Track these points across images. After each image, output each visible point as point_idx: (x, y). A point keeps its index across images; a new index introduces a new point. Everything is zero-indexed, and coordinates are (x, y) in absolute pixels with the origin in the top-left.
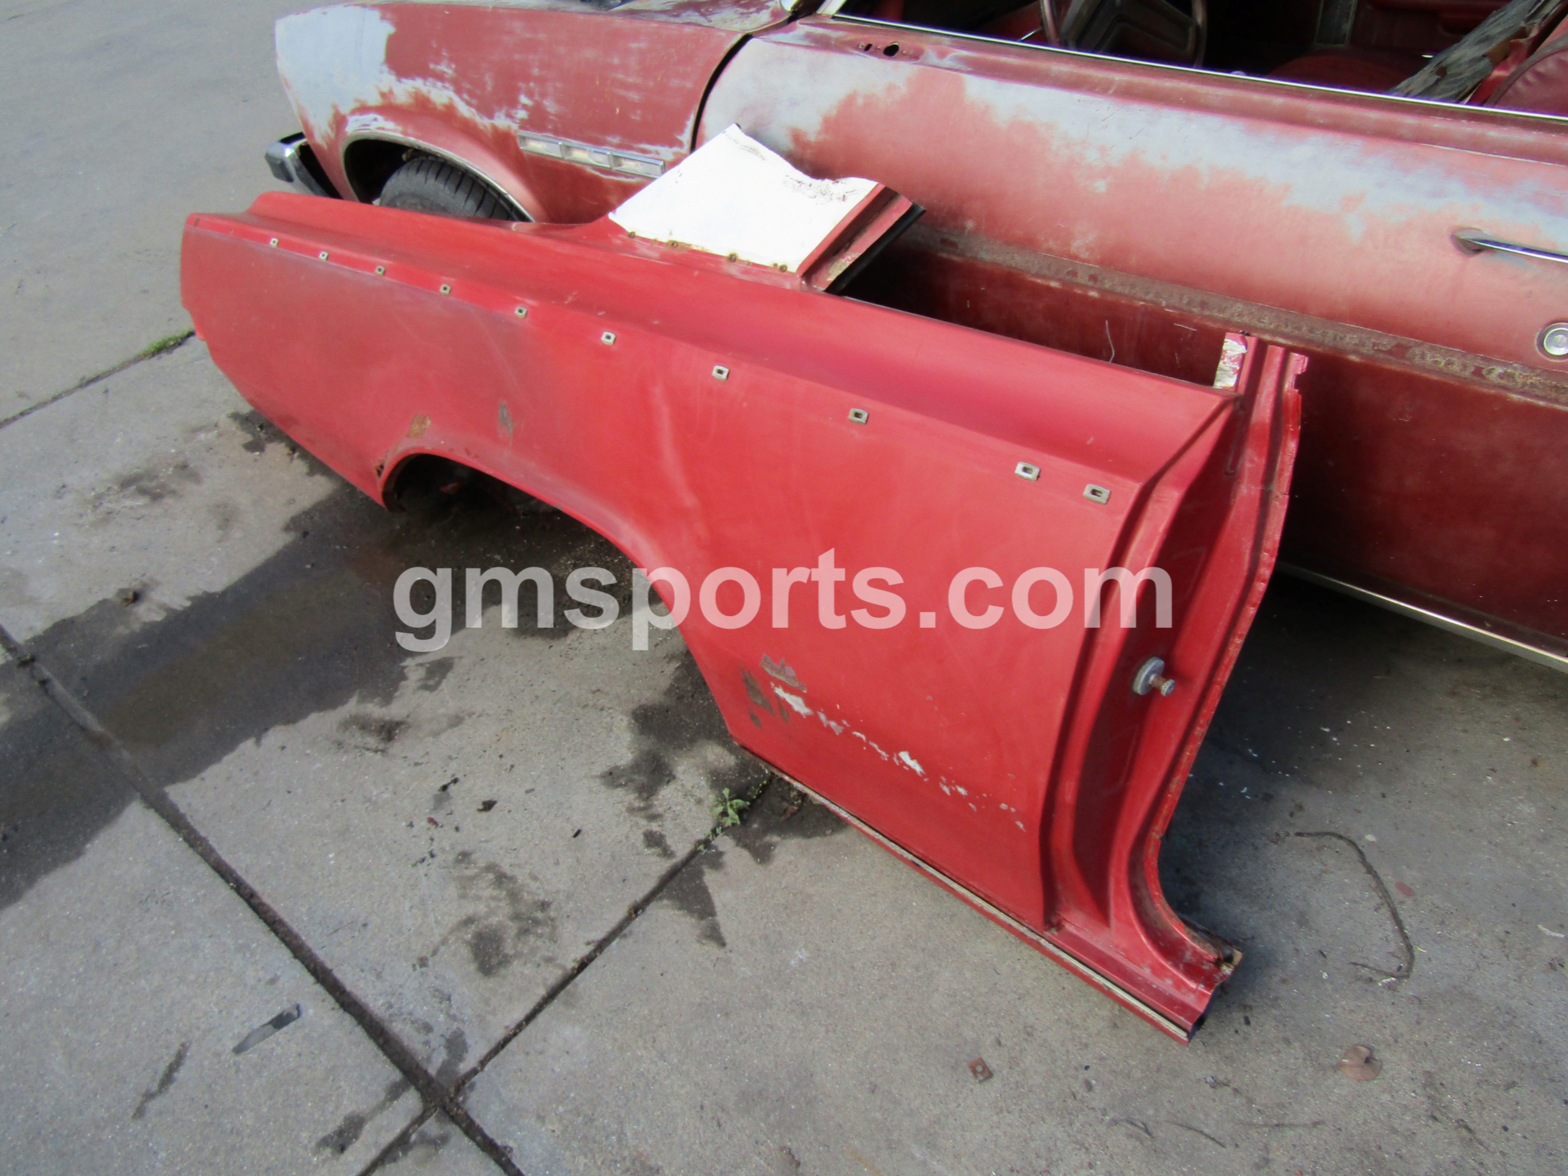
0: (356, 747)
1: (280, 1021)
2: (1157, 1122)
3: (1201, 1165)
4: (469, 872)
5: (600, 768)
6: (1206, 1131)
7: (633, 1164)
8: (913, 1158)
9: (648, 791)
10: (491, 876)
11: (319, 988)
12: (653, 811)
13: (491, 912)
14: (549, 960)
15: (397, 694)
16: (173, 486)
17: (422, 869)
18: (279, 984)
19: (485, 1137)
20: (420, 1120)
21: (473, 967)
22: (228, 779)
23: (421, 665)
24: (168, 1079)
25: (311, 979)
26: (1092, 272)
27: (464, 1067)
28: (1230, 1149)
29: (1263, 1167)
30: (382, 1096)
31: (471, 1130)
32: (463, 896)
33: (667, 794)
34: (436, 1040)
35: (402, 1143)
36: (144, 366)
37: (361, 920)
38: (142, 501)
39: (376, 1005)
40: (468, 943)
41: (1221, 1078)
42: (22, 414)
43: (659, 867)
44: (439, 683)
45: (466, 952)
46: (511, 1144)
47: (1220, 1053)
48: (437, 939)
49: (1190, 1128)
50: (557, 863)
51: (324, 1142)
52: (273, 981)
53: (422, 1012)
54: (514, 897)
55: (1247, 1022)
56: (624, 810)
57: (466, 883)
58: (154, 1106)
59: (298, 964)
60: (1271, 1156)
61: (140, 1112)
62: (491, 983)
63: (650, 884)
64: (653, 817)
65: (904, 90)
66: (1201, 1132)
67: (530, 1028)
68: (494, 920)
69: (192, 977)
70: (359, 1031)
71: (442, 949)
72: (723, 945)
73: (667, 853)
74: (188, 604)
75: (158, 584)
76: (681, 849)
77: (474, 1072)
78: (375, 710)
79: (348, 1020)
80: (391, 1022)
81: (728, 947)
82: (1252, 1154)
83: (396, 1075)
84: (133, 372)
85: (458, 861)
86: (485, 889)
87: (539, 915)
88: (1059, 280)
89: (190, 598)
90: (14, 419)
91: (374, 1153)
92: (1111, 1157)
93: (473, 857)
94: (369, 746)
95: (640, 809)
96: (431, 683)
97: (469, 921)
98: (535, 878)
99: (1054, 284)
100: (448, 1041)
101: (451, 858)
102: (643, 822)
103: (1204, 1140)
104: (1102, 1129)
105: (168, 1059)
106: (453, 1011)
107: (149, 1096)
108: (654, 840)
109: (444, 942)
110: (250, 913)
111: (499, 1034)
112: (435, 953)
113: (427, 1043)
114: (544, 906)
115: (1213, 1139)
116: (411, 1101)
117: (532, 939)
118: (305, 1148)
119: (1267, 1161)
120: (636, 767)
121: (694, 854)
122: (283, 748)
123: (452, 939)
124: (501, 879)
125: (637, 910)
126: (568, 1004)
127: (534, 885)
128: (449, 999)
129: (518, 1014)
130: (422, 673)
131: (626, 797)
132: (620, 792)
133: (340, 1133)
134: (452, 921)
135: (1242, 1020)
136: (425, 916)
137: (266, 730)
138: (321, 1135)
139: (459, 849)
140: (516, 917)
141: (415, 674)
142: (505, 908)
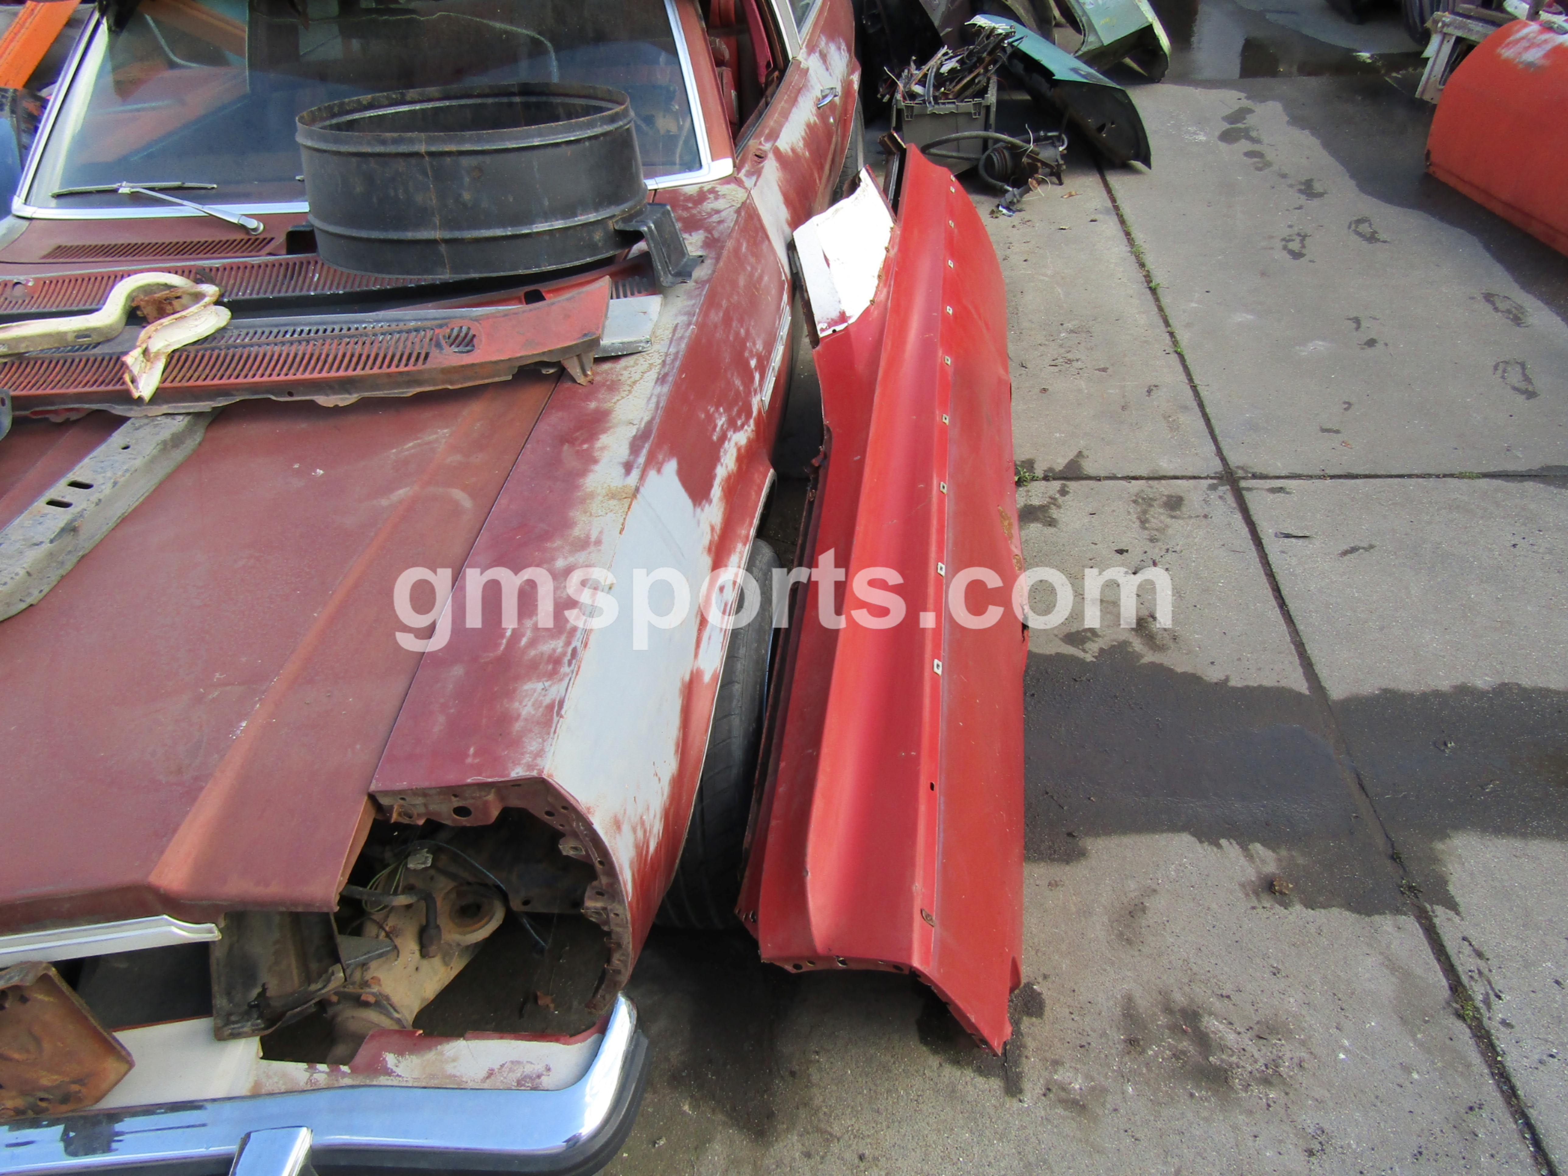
1: (1288, 536)
4: (1156, 533)
5: (1052, 530)
9: (1044, 508)
10: (1147, 525)
11: (1262, 536)
12: (1050, 500)
13: (1160, 513)
14: (1151, 487)
15: (1115, 643)
17: (1178, 548)
18: (1281, 549)
19: (1223, 462)
20: (1244, 479)
21: (1185, 503)
22: (1260, 669)
23: (1084, 651)
24: (1354, 549)
25: (1264, 541)
27: (1215, 481)
30: (1255, 491)
31: (1226, 464)
32: (1167, 526)
33: (1036, 502)
34: (1220, 493)
35: (1256, 476)
37: (1224, 548)
39: (1238, 517)
40: (1180, 510)
43: (1072, 485)
44: (1084, 631)
45: (1184, 509)
46: (1214, 455)
48: (1193, 520)
50: (1114, 511)
51: (1288, 493)
52: (1284, 553)
53: (1219, 502)
54: (1145, 512)
56: (1062, 509)
57: (1161, 531)
58: (1364, 545)
59: (1267, 551)
61: (1372, 547)
62: (1182, 494)
63: (1083, 482)
64: (1053, 498)
67: (1179, 475)
68: (1161, 510)
69: (1327, 581)
70: (1252, 512)
71: (1193, 515)
72: (1080, 452)
73: (1064, 486)
74: (1223, 842)
76: (1057, 485)
77: (1212, 478)
78: (1137, 645)
79: (1255, 518)
80: (1235, 508)
81: (1080, 449)
83: (1245, 493)
85: (1157, 540)
86: (1154, 523)
87: (1140, 500)
89: (1219, 849)
91: (1270, 481)
93: (1148, 537)
95: (1055, 505)
96: (1089, 634)
97: (1172, 517)
98: (1129, 513)
100: (1215, 490)
101: (1160, 543)
102: (1060, 500)
105: (1352, 557)
106: (1206, 496)
107: (1366, 550)
108: (1063, 492)
109: (1190, 517)
110: (1282, 587)
111: (1192, 481)
112: (1198, 516)
113: (1225, 494)
114: (1135, 502)
116: (1244, 484)
117: (1151, 496)
118: (1298, 496)
120: (1036, 519)
121: (1054, 478)
122: (1212, 663)
123: (1186, 516)
124: (1143, 522)
125: (1098, 479)
127: (1131, 511)
129: (1180, 481)
130: (1089, 645)
131: (1054, 512)
133: (1280, 492)
134: (1180, 522)
136: (1191, 531)
137: (1216, 684)
138: (1289, 496)
139: (1152, 545)
140: (1151, 506)
141: (1093, 647)
142: (1152, 511)
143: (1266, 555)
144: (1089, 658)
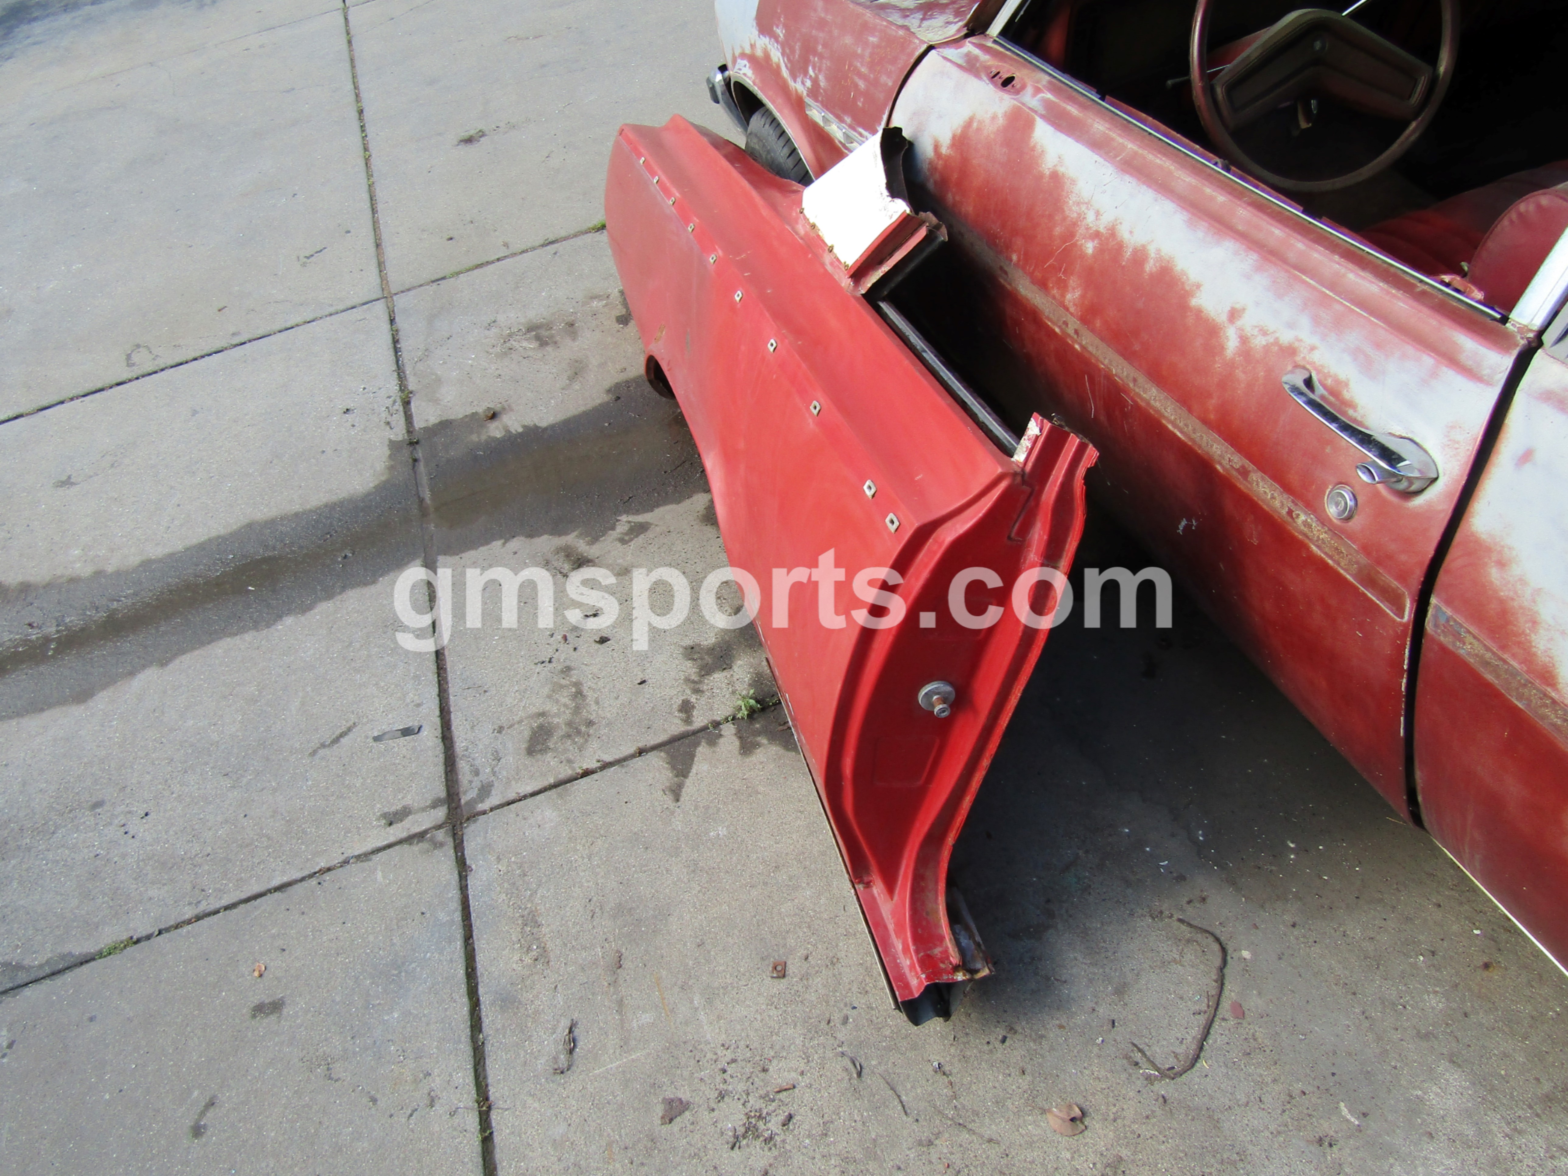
0: (555, 568)
1: (407, 732)
2: (873, 1072)
3: (879, 1118)
4: (563, 682)
5: (688, 642)
6: (904, 1098)
7: (529, 914)
8: (692, 1002)
9: (706, 671)
10: (574, 690)
11: (438, 721)
12: (700, 686)
13: (557, 715)
14: (570, 761)
15: (602, 539)
16: (558, 338)
17: (540, 667)
18: (421, 708)
19: (463, 854)
20: (439, 827)
21: (524, 746)
23: (629, 522)
24: (336, 740)
25: (437, 713)
26: (1076, 327)
27: (481, 807)
28: (910, 1120)
29: (923, 1146)
30: (429, 803)
31: (459, 847)
32: (549, 697)
33: (717, 678)
34: (477, 783)
35: (421, 836)
36: (589, 238)
37: (485, 688)
38: (534, 345)
39: (460, 744)
40: (532, 729)
41: (947, 1068)
42: (498, 260)
43: (677, 728)
44: (631, 540)
45: (527, 734)
46: (473, 867)
47: (961, 1051)
48: (517, 718)
49: (892, 1089)
50: (617, 698)
51: (385, 816)
52: (418, 705)
53: (480, 761)
54: (577, 710)
55: (1004, 1040)
56: (683, 677)
57: (558, 688)
58: (322, 752)
59: (437, 701)
60: (937, 1142)
61: (314, 753)
62: (528, 761)
63: (663, 737)
64: (697, 691)
65: (1001, 121)
66: (899, 1097)
67: (529, 801)
68: (556, 720)
69: (382, 684)
70: (441, 758)
71: (516, 726)
72: (678, 800)
73: (688, 720)
74: (520, 430)
75: (512, 410)
76: (699, 722)
77: (484, 813)
78: (582, 547)
79: (440, 748)
80: (461, 759)
81: (679, 803)
82: (924, 1132)
83: (443, 794)
84: (579, 241)
85: (562, 672)
86: (564, 698)
87: (583, 729)
88: (1059, 327)
89: (524, 427)
90: (493, 262)
91: (405, 835)
92: (821, 1076)
93: (572, 672)
94: (562, 570)
95: (694, 682)
96: (627, 538)
97: (543, 714)
98: (597, 703)
99: (1057, 330)
100: (483, 786)
101: (559, 668)
102: (688, 692)
103: (896, 1102)
104: (829, 1054)
105: (344, 729)
106: (496, 769)
107: (323, 746)
108: (686, 708)
109: (520, 722)
111: (512, 796)
112: (511, 727)
113: (471, 782)
114: (590, 723)
115: (903, 1107)
116: (441, 813)
117: (569, 742)
118: (374, 814)
119: (930, 1143)
120: (711, 650)
121: (704, 729)
122: (515, 553)
123: (525, 722)
124: (579, 694)
125: (643, 751)
126: (560, 796)
127: (594, 707)
128: (499, 760)
129: (529, 789)
130: (626, 528)
131: (690, 669)
132: (689, 664)
133: (396, 814)
134: (533, 710)
135: (1000, 1037)
136: (521, 700)
137: (514, 537)
138: (386, 810)
139: (568, 663)
140: (569, 724)
141: (622, 527)
142: (567, 715)
143: (439, 695)
144: (624, 518)
